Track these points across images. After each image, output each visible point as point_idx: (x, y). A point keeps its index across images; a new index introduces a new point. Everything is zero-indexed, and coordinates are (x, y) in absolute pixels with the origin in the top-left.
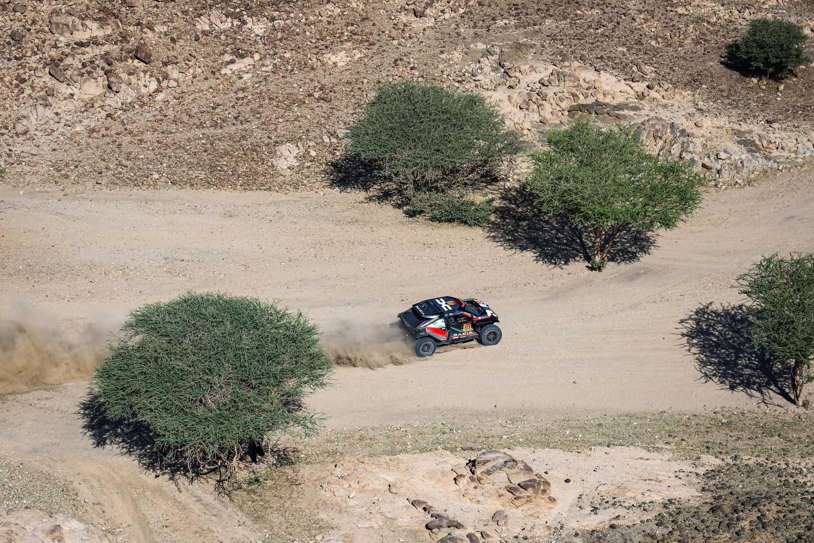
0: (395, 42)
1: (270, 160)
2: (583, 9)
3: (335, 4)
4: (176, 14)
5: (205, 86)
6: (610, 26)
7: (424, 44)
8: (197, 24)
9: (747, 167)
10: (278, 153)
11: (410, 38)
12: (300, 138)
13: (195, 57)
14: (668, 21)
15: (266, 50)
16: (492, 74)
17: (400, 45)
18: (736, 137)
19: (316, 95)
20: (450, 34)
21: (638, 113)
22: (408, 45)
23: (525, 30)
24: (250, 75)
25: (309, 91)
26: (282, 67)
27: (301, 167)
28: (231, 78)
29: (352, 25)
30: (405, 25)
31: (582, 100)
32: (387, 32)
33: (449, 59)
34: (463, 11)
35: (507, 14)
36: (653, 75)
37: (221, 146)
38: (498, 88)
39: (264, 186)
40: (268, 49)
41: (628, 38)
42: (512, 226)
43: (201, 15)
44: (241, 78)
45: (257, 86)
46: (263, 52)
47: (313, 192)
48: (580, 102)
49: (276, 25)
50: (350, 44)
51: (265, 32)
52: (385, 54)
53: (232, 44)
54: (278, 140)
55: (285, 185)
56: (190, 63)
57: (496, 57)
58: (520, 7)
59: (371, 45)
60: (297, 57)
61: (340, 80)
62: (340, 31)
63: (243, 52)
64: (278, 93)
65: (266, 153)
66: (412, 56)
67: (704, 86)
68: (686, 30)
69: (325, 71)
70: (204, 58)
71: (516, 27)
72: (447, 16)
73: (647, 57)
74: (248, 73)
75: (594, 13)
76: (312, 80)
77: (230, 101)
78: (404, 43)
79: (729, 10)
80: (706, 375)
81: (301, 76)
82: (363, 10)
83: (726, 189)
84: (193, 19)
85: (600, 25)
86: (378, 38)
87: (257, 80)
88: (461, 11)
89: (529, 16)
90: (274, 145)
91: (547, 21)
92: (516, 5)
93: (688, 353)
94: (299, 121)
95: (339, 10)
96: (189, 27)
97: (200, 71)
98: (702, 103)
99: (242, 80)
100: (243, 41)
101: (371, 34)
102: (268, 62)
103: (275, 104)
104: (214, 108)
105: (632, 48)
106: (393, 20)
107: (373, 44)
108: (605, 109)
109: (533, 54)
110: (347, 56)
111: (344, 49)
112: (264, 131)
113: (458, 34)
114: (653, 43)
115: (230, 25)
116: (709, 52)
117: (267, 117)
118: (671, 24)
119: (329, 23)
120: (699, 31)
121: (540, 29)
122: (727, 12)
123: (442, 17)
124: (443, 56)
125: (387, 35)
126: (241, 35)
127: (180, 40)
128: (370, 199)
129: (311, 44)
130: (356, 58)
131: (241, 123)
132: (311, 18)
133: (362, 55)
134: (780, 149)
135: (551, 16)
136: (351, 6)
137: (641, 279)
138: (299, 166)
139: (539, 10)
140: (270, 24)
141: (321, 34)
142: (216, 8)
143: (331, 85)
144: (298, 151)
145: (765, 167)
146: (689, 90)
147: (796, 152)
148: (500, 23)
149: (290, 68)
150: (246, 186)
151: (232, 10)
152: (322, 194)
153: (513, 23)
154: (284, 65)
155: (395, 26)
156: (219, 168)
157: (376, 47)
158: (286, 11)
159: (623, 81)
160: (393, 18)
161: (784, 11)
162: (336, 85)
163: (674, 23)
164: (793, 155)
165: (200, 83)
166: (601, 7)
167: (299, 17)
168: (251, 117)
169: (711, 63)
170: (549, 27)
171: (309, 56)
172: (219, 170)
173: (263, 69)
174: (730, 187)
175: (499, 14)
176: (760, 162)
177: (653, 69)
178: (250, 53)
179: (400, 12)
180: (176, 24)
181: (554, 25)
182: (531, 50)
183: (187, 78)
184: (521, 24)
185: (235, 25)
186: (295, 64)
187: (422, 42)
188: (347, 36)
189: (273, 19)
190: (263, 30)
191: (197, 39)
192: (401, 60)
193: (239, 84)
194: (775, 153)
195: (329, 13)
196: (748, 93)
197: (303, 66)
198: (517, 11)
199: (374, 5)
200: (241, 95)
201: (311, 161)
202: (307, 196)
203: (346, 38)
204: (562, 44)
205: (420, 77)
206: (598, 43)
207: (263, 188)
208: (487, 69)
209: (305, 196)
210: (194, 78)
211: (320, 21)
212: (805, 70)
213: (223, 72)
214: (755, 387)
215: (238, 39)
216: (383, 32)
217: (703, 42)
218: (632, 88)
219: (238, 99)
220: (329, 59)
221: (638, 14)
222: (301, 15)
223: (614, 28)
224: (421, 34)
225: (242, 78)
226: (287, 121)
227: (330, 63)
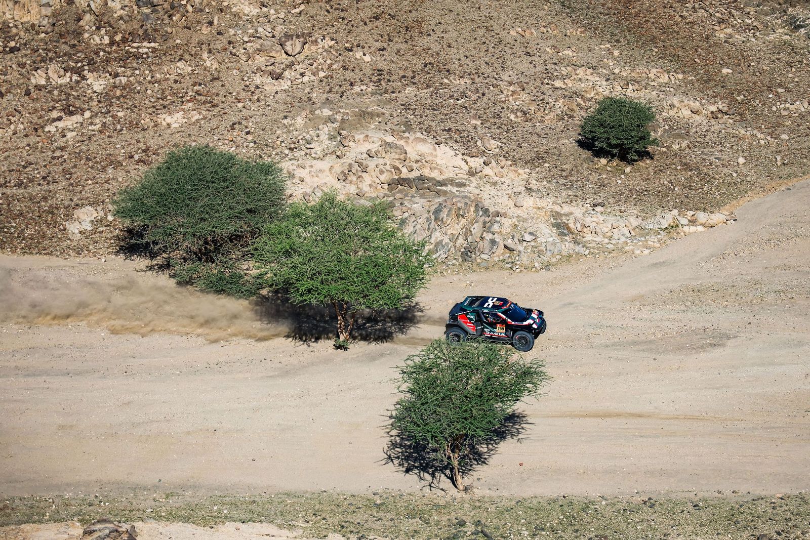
0: (240, 105)
1: (64, 223)
2: (451, 78)
3: (187, 62)
4: (11, 67)
5: (23, 143)
6: (474, 97)
7: (270, 108)
8: (32, 78)
9: (550, 250)
10: (75, 216)
11: (258, 100)
12: (103, 202)
13: (20, 113)
14: (539, 94)
15: (100, 107)
16: (328, 142)
17: (244, 107)
18: (552, 219)
19: (136, 157)
20: (301, 99)
21: (462, 189)
22: (253, 108)
23: (380, 98)
24: (74, 134)
25: (131, 153)
26: (110, 127)
27: (94, 232)
28: (54, 135)
29: (200, 84)
30: (257, 87)
31: (405, 173)
32: (234, 94)
33: (290, 125)
34: (324, 74)
35: (368, 79)
36: (497, 150)
37: (17, 207)
38: (327, 158)
39: (45, 250)
40: (102, 107)
41: (487, 111)
42: (281, 300)
43: (38, 68)
44: (64, 136)
45: (78, 145)
46: (96, 110)
47: (95, 258)
48: (403, 176)
49: (117, 82)
50: (190, 105)
51: (104, 88)
52: (225, 117)
53: (64, 100)
54: (80, 202)
55: (68, 250)
56: (13, 119)
57: (336, 125)
58: (385, 73)
59: (213, 106)
60: (130, 116)
61: (168, 143)
62: (185, 91)
63: (74, 109)
64: (98, 154)
65: (62, 216)
66: (253, 119)
67: (546, 165)
68: (554, 105)
69: (155, 132)
70: (30, 113)
71: (373, 94)
72: (306, 79)
73: (498, 131)
74: (72, 131)
75: (463, 83)
76: (138, 141)
77: (45, 160)
78: (250, 106)
79: (611, 86)
80: (390, 457)
81: (128, 137)
82: (216, 69)
83: (521, 272)
84: (28, 73)
85: (464, 95)
86: (223, 99)
87: (81, 139)
88: (322, 74)
89: (391, 83)
90: (73, 208)
91: (408, 89)
92: (381, 70)
93: (386, 435)
94: (109, 184)
95: (190, 68)
96: (21, 81)
97: (22, 127)
98: (535, 182)
99: (65, 139)
100: (78, 98)
101: (218, 94)
102: (97, 121)
103: (90, 165)
104: (25, 167)
105: (487, 121)
106: (246, 81)
107: (216, 106)
108: (427, 183)
109: (377, 123)
110: (184, 118)
111: (183, 110)
112: (69, 193)
113: (310, 99)
114: (512, 117)
115: (68, 80)
116: (568, 129)
117: (77, 178)
118: (541, 98)
119: (176, 81)
120: (567, 106)
121: (396, 97)
122: (608, 87)
123: (300, 81)
124: (285, 121)
125: (234, 97)
126: (77, 91)
127: (8, 95)
128: (151, 268)
129: (150, 104)
130: (193, 120)
131: (48, 184)
132: (158, 76)
133: (201, 117)
134: (594, 234)
135: (414, 83)
136: (205, 65)
137: (383, 359)
138: (92, 230)
139: (404, 77)
140: (112, 81)
141: (163, 92)
142: (56, 61)
143: (156, 147)
144: (97, 215)
145: (571, 252)
146: (528, 168)
147: (610, 238)
148: (357, 89)
149: (119, 127)
150: (27, 250)
151: (74, 65)
152: (103, 260)
153: (370, 89)
154: (114, 124)
155: (246, 88)
156: (6, 230)
157: (218, 109)
158: (133, 67)
159: (460, 156)
160: (246, 79)
161: (671, 89)
162: (162, 147)
163: (545, 96)
164: (606, 241)
165: (18, 140)
166: (472, 76)
167: (145, 75)
168: (60, 178)
169: (565, 141)
170: (408, 95)
171: (143, 115)
172: (6, 232)
173: (90, 128)
174: (525, 271)
175: (360, 79)
176: (567, 246)
177: (500, 144)
178: (81, 110)
179: (256, 73)
180: (8, 77)
181: (413, 94)
182: (377, 119)
183: (6, 134)
184: (378, 92)
185: (73, 80)
186: (126, 123)
187: (269, 105)
188: (191, 96)
189: (116, 75)
190: (103, 86)
191: (28, 93)
192: (240, 123)
193: (61, 142)
194: (589, 237)
195: (179, 71)
196: (590, 174)
197: (134, 126)
198: (379, 77)
199: (229, 64)
200: (57, 154)
201: (106, 226)
202: (87, 262)
203: (188, 98)
204: (413, 114)
205: (252, 142)
206: (453, 115)
207: (44, 252)
208: (324, 137)
209: (85, 262)
210: (14, 134)
211: (168, 79)
212: (665, 152)
213: (47, 129)
214: (431, 471)
215: (73, 95)
216: (230, 93)
217: (566, 119)
218: (467, 163)
219: (53, 158)
220: (164, 120)
221: (507, 86)
222: (147, 72)
223: (477, 100)
224: (272, 97)
225: (66, 136)
226: (97, 183)
227: (164, 123)
